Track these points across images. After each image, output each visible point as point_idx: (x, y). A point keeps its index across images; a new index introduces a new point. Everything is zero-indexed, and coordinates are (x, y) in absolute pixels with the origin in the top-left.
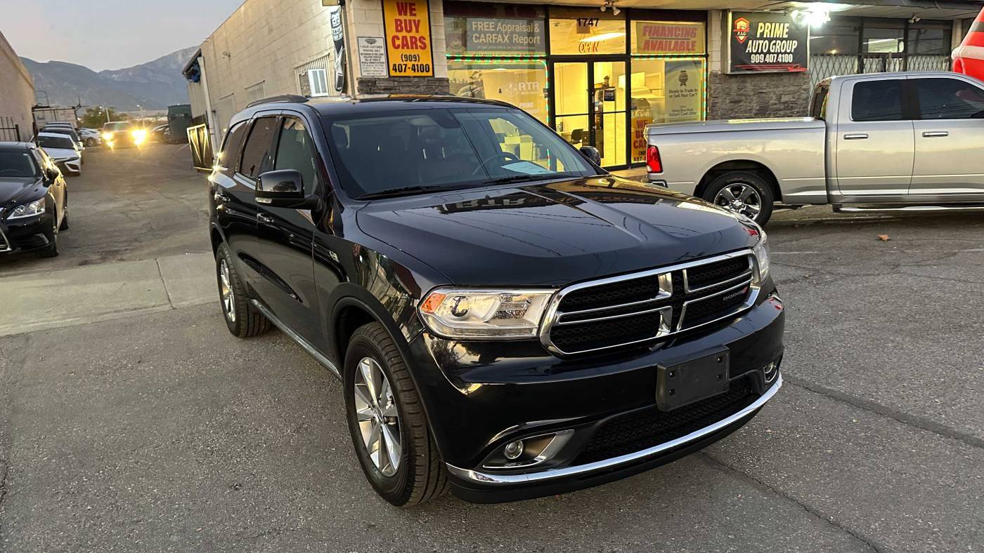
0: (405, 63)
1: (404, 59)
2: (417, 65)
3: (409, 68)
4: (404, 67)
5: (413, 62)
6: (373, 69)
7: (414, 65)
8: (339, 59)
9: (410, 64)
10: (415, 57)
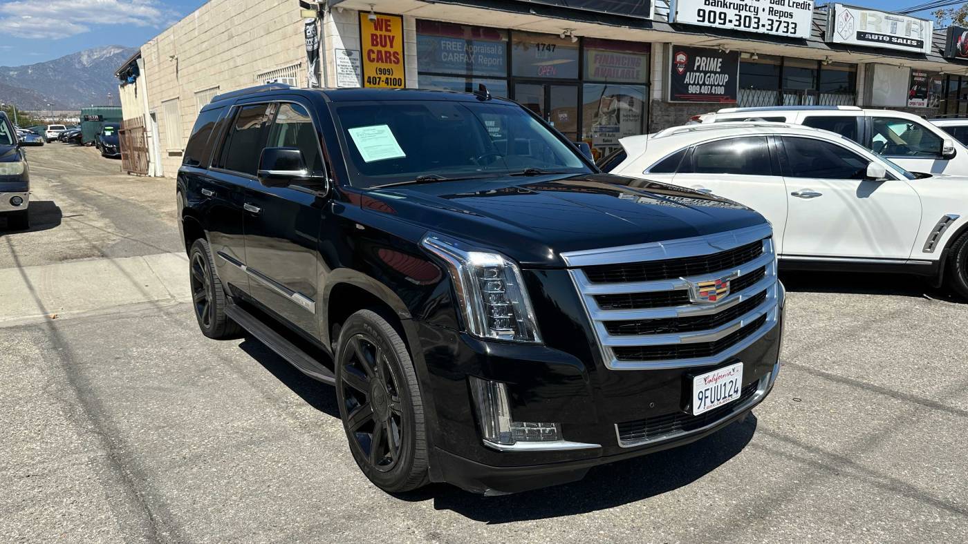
0: (379, 76)
1: (378, 72)
2: (391, 79)
3: (383, 81)
4: (378, 80)
5: (387, 76)
6: (348, 80)
7: (387, 79)
8: (312, 69)
9: (383, 77)
10: (389, 71)
